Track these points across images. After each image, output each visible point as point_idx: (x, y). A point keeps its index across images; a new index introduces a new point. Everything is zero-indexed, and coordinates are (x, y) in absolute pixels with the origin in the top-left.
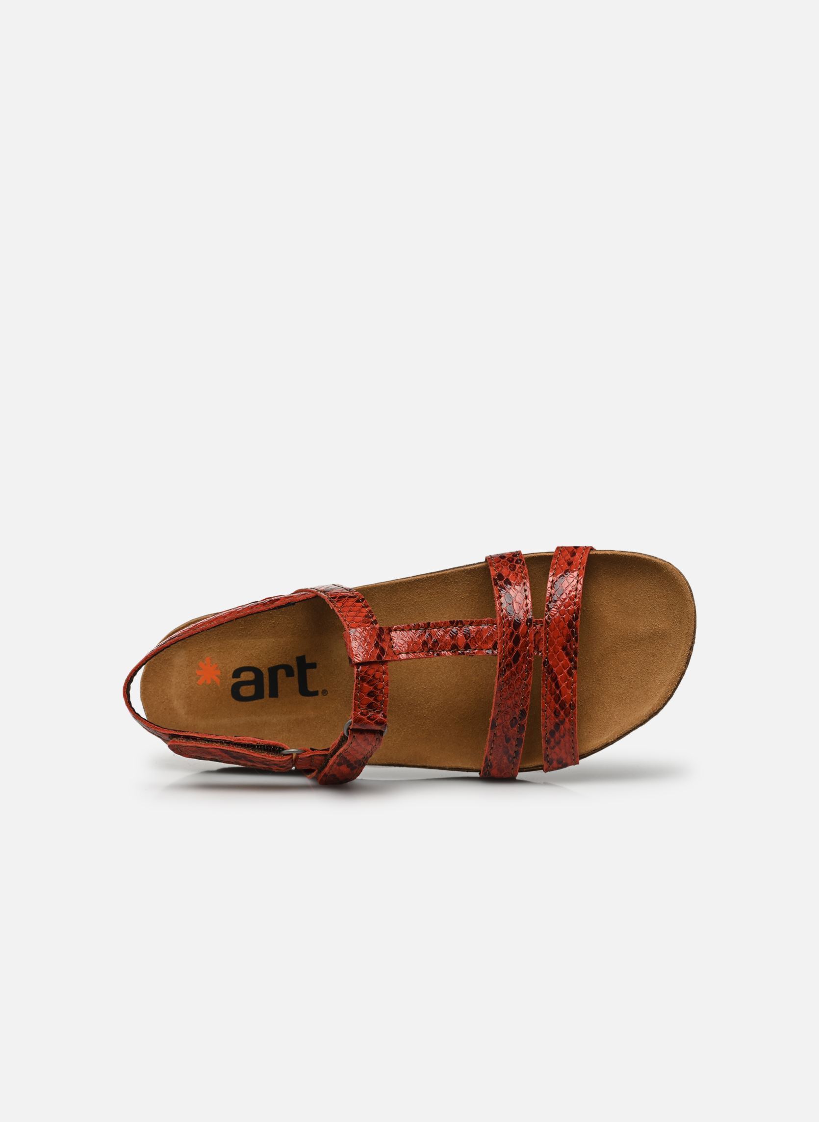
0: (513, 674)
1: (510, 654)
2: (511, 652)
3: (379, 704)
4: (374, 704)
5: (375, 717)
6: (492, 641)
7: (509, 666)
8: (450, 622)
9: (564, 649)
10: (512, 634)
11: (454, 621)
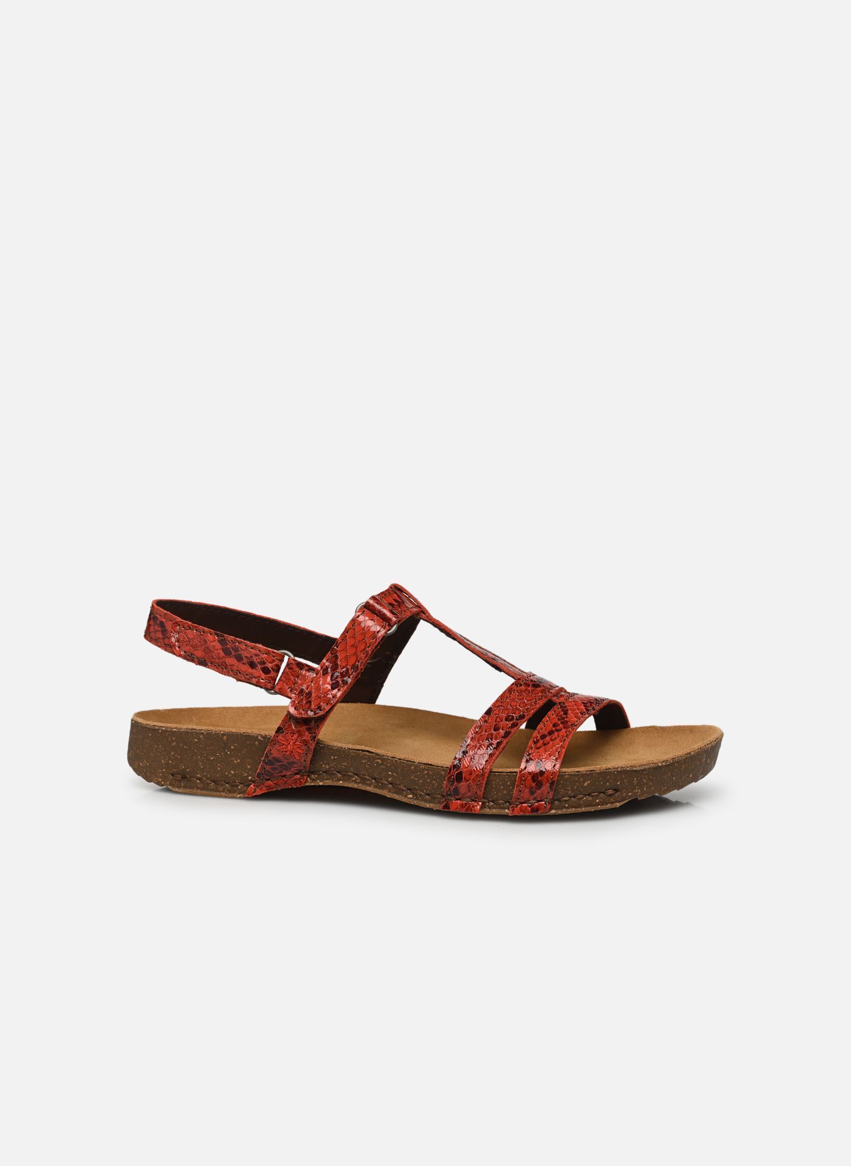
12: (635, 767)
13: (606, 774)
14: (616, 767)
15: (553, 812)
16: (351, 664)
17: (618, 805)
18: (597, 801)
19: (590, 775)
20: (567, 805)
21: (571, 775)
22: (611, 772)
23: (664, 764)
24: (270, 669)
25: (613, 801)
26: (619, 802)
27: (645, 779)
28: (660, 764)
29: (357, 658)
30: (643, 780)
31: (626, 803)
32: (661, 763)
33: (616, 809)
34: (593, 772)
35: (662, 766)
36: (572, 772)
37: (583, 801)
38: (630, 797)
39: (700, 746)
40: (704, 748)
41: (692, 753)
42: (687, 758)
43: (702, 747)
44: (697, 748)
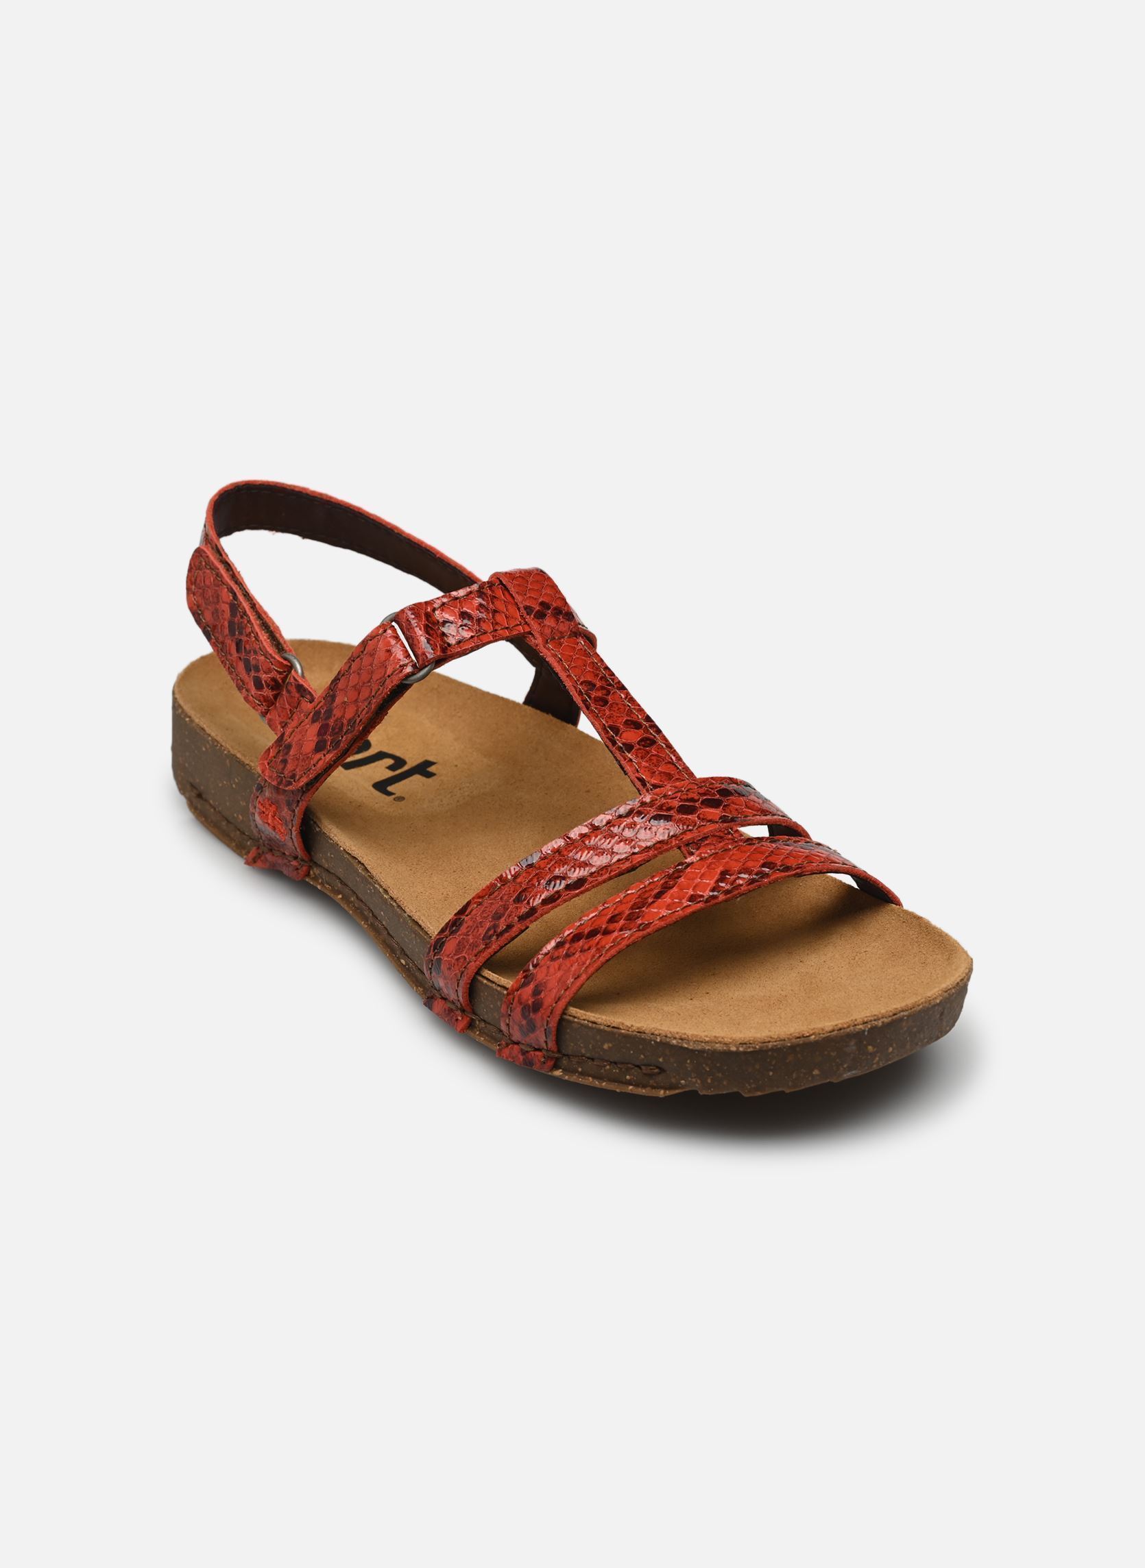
12: (688, 1041)
13: (638, 1040)
14: (656, 1032)
15: (558, 1073)
16: (348, 718)
17: (661, 1093)
18: (628, 1077)
19: (612, 1034)
20: (580, 1069)
21: (582, 1025)
22: (644, 1040)
23: (741, 1049)
24: (263, 682)
25: (655, 1085)
26: (665, 1089)
27: (707, 1065)
28: (733, 1049)
29: (357, 710)
30: (704, 1065)
31: (680, 1093)
32: (735, 1046)
33: (657, 1099)
34: (616, 1030)
35: (737, 1053)
36: (584, 1020)
37: (605, 1070)
38: (683, 1087)
39: (840, 1026)
40: (848, 1030)
41: (813, 1037)
42: (798, 1045)
43: (844, 1028)
44: (830, 1028)
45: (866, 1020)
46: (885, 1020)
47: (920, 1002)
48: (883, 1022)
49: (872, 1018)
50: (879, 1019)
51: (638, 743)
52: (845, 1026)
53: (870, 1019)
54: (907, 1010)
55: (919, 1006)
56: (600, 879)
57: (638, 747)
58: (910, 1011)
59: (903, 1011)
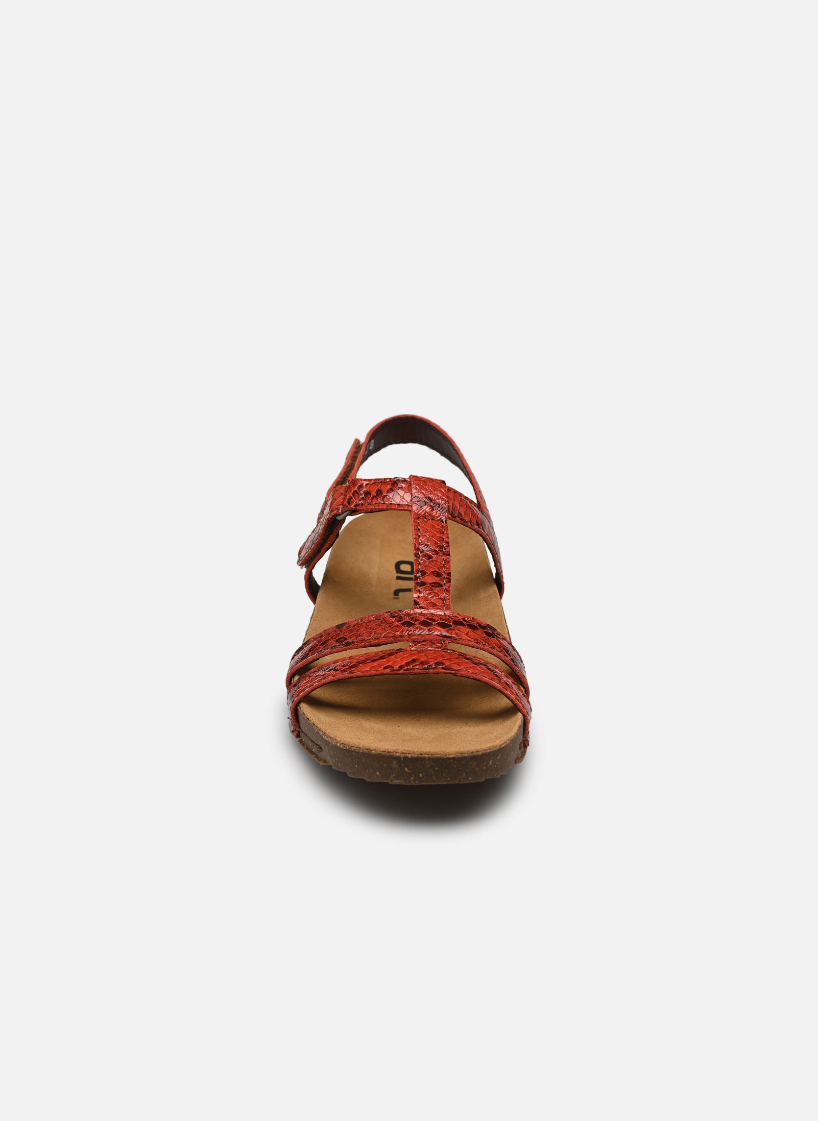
0: (391, 624)
1: (412, 619)
2: (414, 619)
3: (368, 501)
4: (369, 496)
5: (356, 497)
6: (427, 606)
7: (400, 619)
8: (450, 573)
9: (414, 661)
10: (434, 620)
11: (450, 576)
12: (325, 735)
13: (312, 728)
14: (318, 726)
21: (301, 714)
22: (314, 728)
26: (324, 762)
32: (340, 744)
34: (307, 720)
35: (340, 748)
36: (302, 711)
38: (327, 762)
39: (389, 750)
40: (392, 754)
41: (374, 751)
42: (366, 753)
43: (391, 752)
44: (384, 749)
45: (404, 751)
46: (414, 755)
47: (440, 753)
48: (412, 756)
49: (407, 752)
50: (411, 754)
51: (430, 584)
52: (392, 751)
53: (406, 752)
54: (428, 754)
55: (438, 754)
56: (359, 644)
57: (429, 585)
58: (430, 756)
59: (426, 754)
